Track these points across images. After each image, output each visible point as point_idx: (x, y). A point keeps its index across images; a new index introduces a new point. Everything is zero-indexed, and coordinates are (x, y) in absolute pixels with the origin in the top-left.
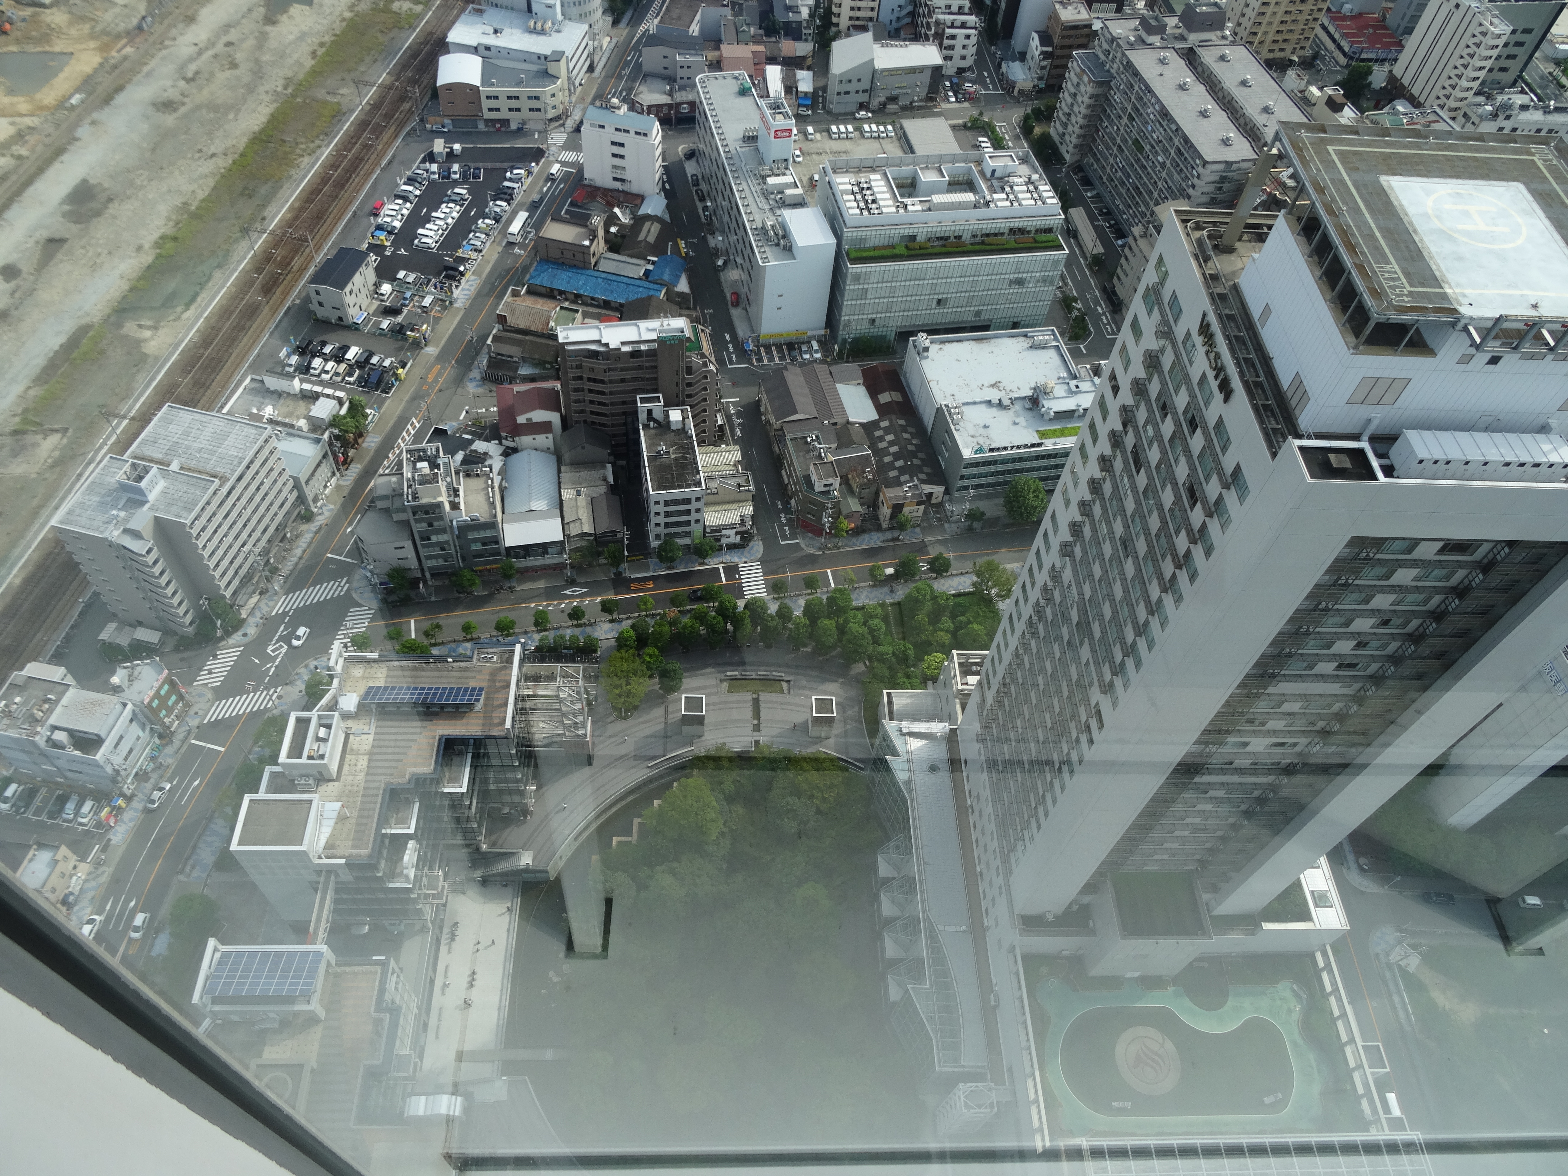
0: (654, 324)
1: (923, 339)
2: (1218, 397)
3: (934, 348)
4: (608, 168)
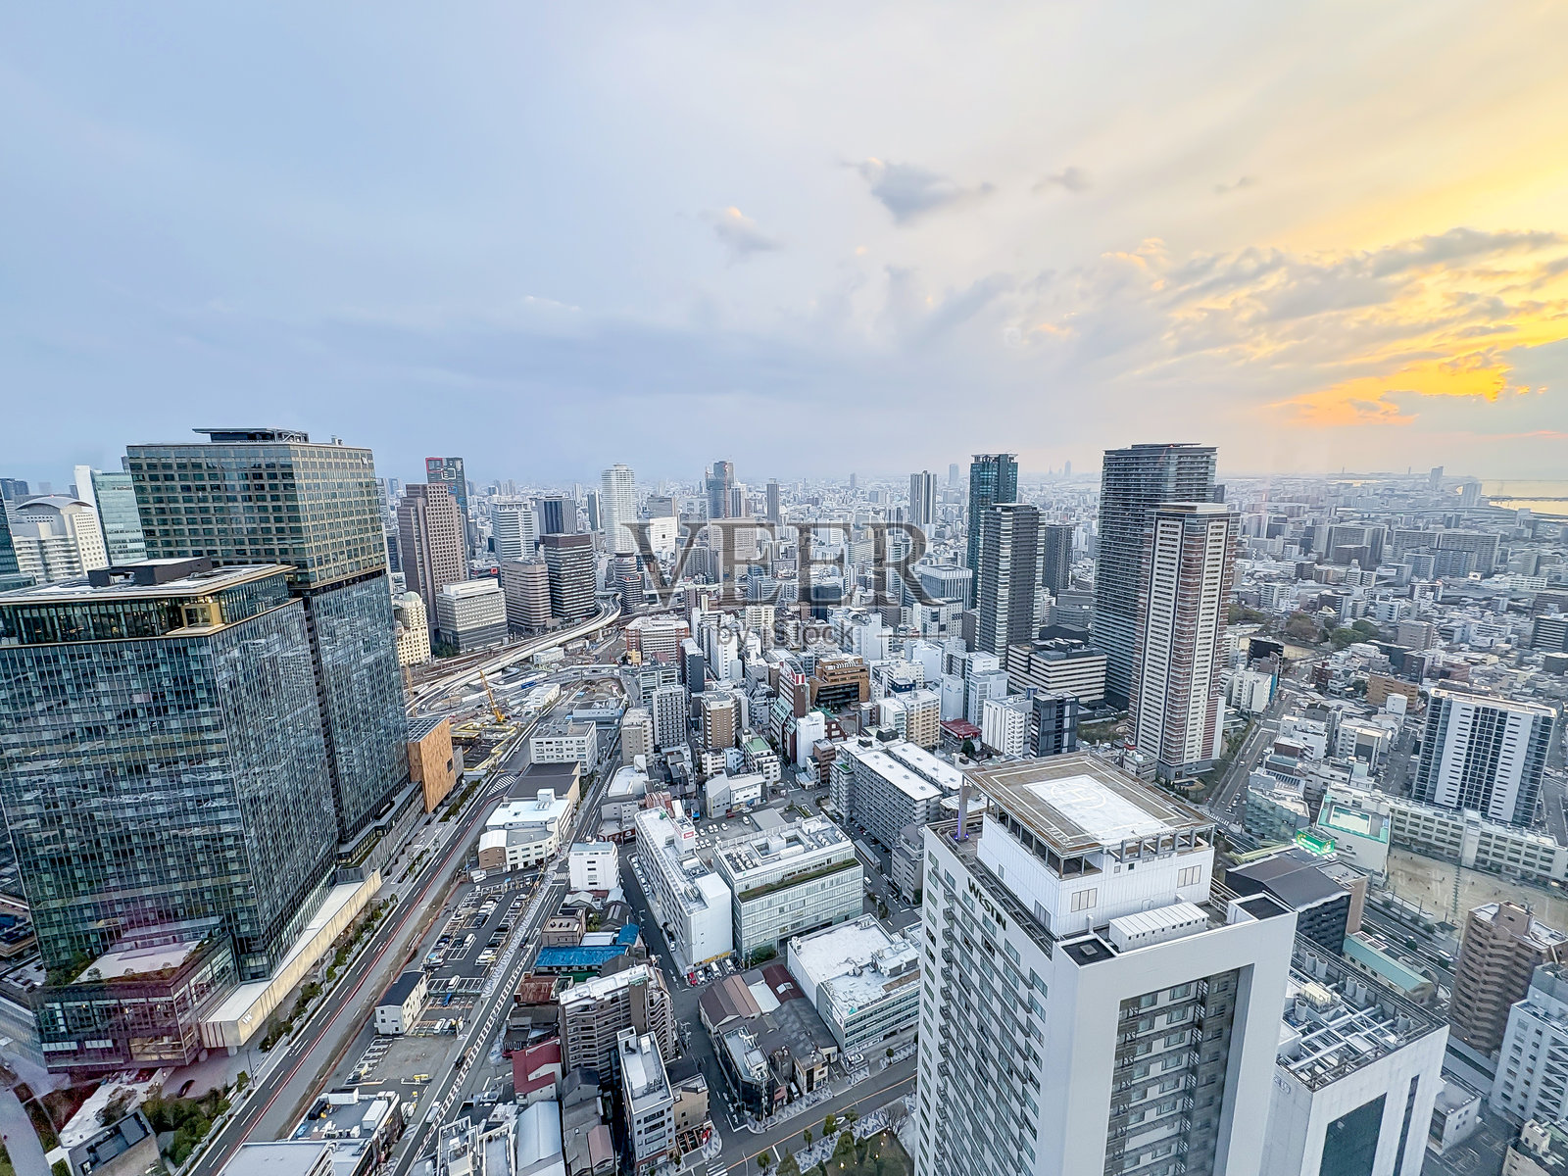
0: (626, 974)
1: (795, 941)
2: (999, 927)
3: (803, 945)
4: (586, 878)
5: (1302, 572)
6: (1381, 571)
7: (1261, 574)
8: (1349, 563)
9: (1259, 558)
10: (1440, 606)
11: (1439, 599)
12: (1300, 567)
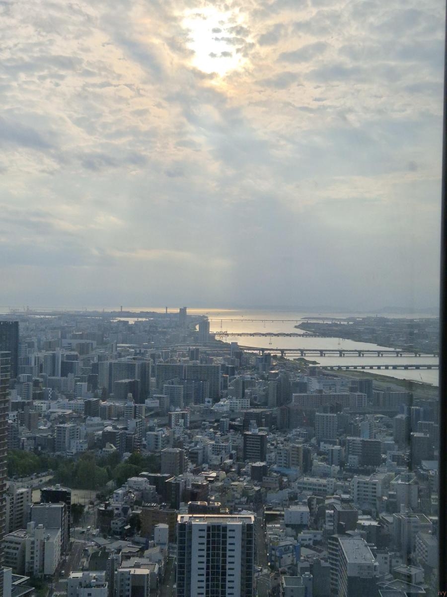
5: (91, 409)
6: (149, 402)
7: (56, 415)
8: (126, 398)
9: (54, 398)
10: (189, 432)
11: (188, 425)
12: (88, 404)
